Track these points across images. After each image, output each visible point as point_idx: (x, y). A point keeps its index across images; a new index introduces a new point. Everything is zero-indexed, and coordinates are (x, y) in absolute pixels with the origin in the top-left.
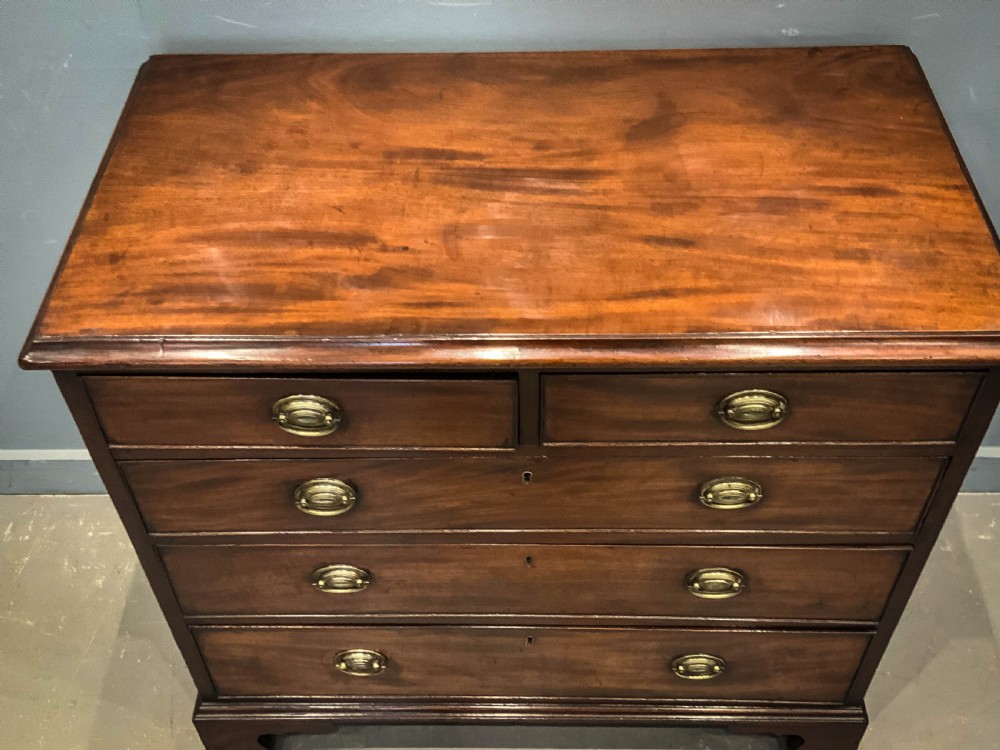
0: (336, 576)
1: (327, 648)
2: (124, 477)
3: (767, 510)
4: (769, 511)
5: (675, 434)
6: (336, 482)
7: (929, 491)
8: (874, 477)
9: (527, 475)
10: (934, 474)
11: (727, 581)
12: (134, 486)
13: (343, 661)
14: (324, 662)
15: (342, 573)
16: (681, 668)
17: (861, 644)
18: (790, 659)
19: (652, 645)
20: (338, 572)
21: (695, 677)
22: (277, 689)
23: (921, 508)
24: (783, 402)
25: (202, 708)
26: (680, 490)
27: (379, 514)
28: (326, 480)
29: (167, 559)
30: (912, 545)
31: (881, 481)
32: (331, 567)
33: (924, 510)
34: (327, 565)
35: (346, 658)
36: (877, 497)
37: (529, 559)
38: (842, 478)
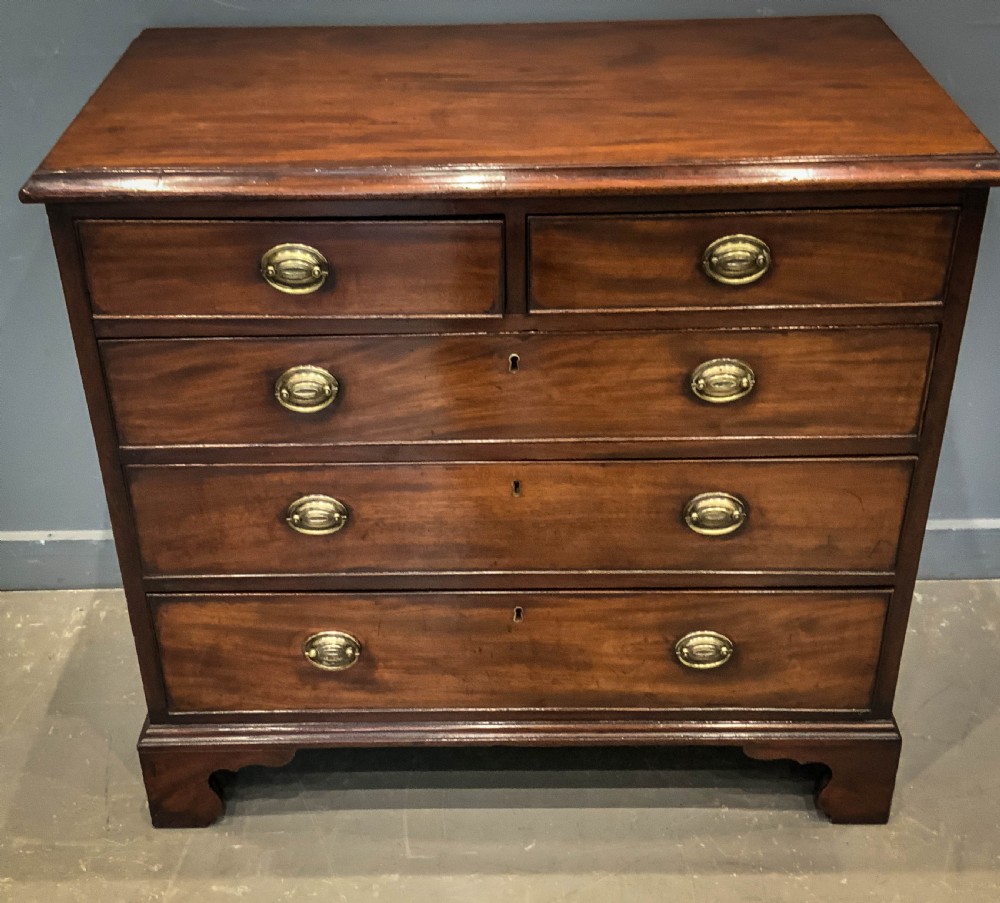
0: (311, 509)
1: (296, 629)
2: (102, 365)
3: (760, 405)
4: (764, 408)
5: (662, 296)
6: (320, 370)
7: (924, 375)
8: (865, 356)
9: (514, 359)
10: (925, 350)
11: (728, 509)
12: (112, 376)
13: (313, 647)
14: (292, 652)
15: (319, 507)
16: (685, 650)
17: (878, 609)
18: (805, 638)
19: (651, 618)
20: (314, 504)
21: (702, 666)
22: (236, 698)
23: (919, 399)
24: (767, 251)
25: (148, 731)
26: (669, 380)
27: (361, 418)
28: (309, 367)
29: (135, 489)
30: (917, 455)
31: (874, 361)
32: (305, 498)
33: (923, 401)
34: (301, 496)
35: (316, 643)
36: (872, 384)
37: (517, 485)
38: (833, 357)
